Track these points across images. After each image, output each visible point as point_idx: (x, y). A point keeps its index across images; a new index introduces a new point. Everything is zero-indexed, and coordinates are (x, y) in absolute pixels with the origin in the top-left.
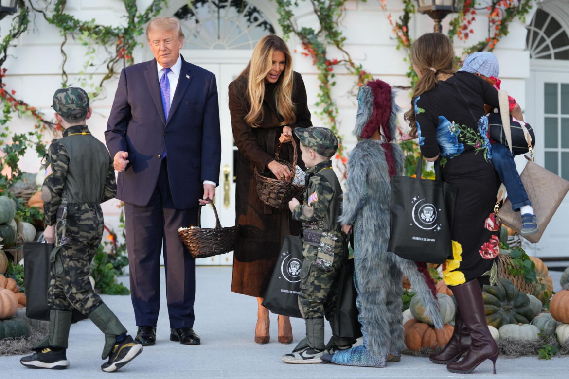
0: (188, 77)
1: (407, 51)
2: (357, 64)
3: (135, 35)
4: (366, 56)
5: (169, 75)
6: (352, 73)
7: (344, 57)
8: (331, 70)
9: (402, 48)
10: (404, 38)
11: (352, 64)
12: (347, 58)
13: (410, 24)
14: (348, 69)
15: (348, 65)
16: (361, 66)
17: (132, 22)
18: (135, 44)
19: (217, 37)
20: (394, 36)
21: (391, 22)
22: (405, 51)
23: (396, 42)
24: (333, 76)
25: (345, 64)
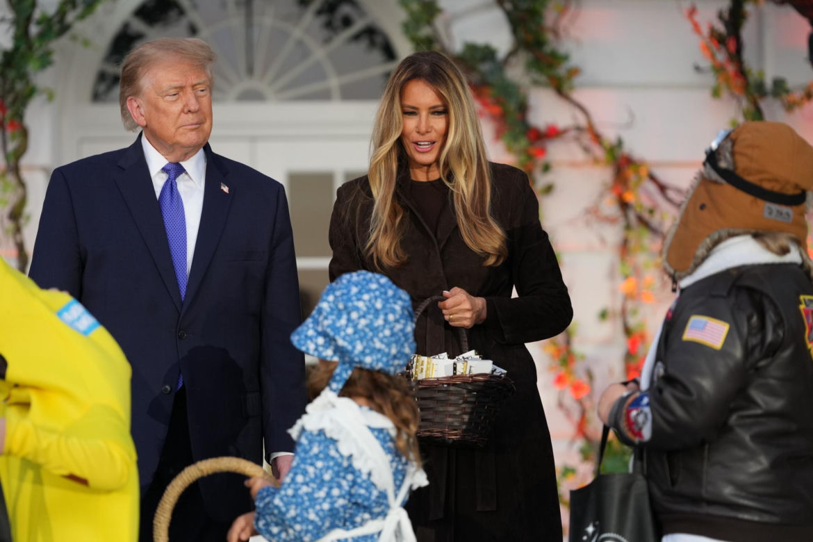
0: (226, 189)
1: (739, 101)
2: (610, 135)
3: (31, 67)
4: (632, 115)
5: (182, 185)
6: (596, 161)
7: (575, 118)
8: (542, 151)
9: (725, 94)
10: (731, 69)
11: (597, 138)
12: (582, 121)
13: (748, 32)
14: (586, 150)
15: (587, 139)
16: (620, 143)
17: (22, 35)
18: (31, 92)
19: (242, 66)
20: (706, 63)
21: (696, 27)
22: (734, 102)
23: (710, 79)
24: (547, 168)
25: (577, 139)
